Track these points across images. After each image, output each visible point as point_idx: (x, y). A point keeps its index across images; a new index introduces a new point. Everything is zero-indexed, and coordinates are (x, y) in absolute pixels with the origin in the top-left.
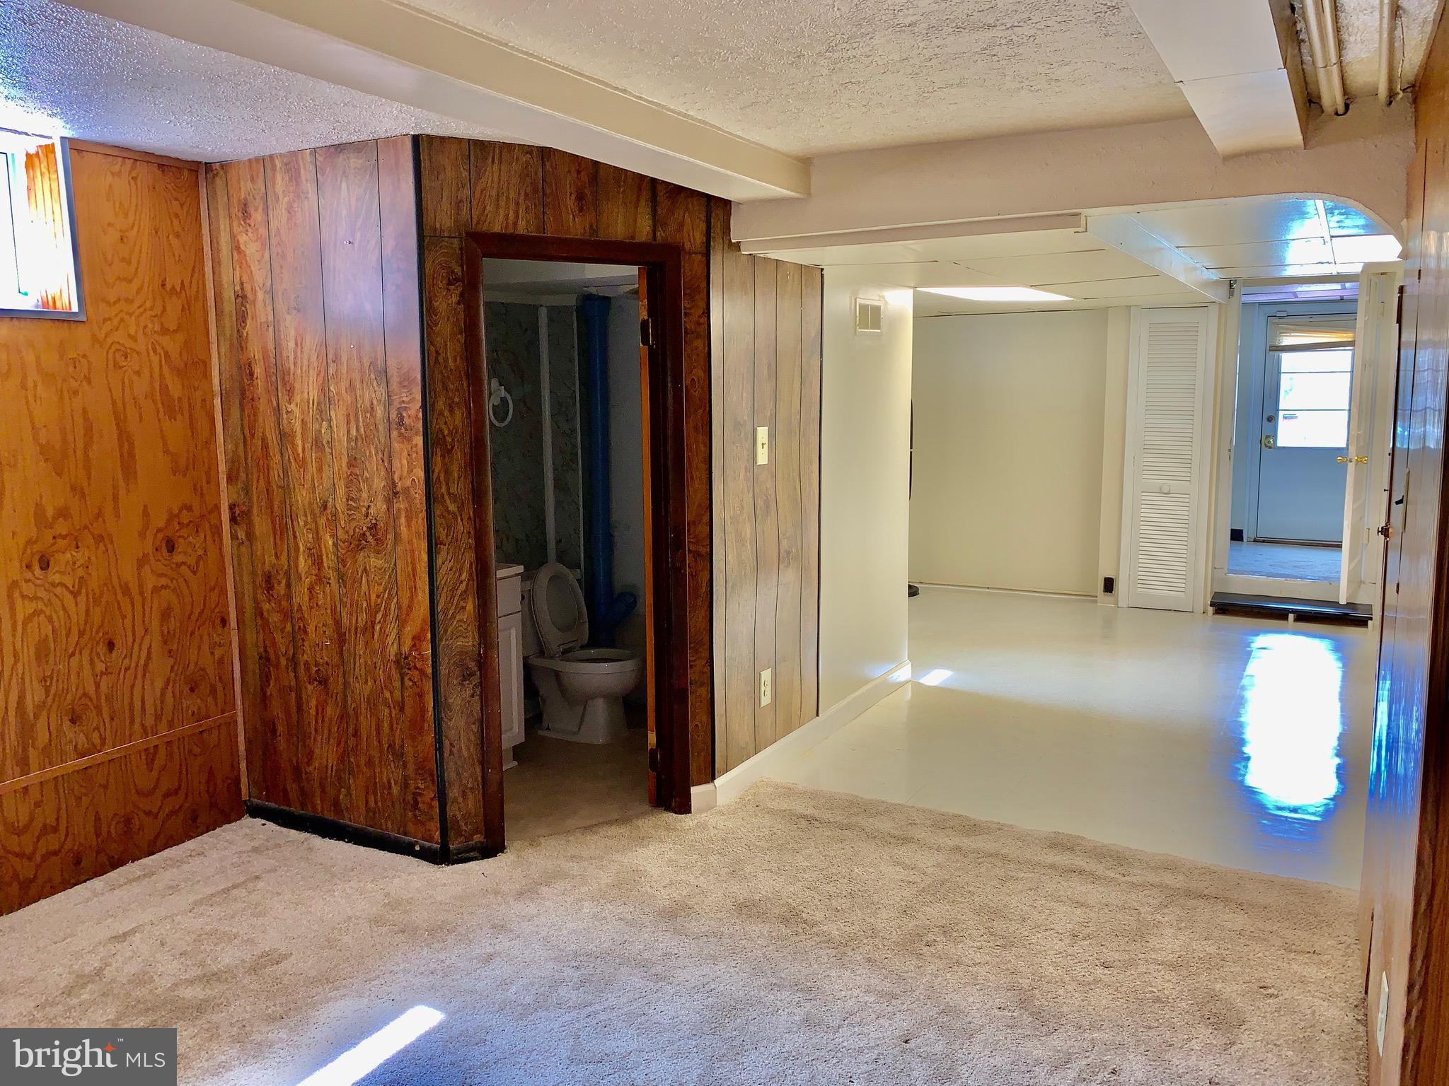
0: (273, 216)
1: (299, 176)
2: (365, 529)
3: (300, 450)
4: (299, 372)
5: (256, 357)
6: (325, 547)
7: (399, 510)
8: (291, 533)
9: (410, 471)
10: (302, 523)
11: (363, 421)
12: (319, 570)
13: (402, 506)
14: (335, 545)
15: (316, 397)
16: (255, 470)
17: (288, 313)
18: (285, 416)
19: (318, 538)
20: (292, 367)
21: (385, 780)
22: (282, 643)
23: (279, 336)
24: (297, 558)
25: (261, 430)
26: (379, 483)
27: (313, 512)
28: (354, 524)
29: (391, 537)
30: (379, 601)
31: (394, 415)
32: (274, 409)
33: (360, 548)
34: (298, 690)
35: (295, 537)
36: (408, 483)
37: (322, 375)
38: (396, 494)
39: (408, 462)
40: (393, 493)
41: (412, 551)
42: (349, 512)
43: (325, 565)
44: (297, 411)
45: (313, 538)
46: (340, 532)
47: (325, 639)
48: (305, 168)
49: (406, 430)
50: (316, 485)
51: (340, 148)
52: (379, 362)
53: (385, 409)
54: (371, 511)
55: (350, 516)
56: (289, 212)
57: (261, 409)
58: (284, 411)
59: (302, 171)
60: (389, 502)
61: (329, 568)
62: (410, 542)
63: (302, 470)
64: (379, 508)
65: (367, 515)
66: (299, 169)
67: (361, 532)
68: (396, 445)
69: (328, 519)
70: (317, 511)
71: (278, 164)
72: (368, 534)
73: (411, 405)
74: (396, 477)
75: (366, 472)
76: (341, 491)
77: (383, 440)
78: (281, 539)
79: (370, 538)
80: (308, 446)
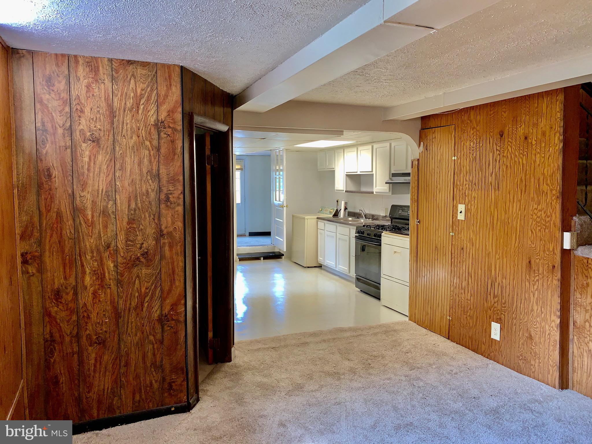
0: (74, 88)
1: (98, 70)
2: (138, 255)
3: (90, 217)
4: (91, 175)
5: (55, 165)
6: (107, 269)
7: (164, 243)
8: (79, 263)
9: (173, 223)
10: (88, 257)
11: (140, 200)
12: (101, 281)
13: (166, 241)
14: (116, 266)
15: (104, 188)
16: (49, 231)
17: (84, 142)
18: (78, 199)
19: (101, 263)
20: (86, 172)
21: (148, 382)
22: (66, 328)
23: (76, 154)
24: (83, 277)
25: (57, 207)
26: (150, 231)
27: (98, 250)
28: (130, 254)
29: (157, 258)
30: (147, 291)
31: (163, 197)
32: (69, 195)
33: (134, 265)
34: (80, 353)
35: (83, 266)
36: (171, 229)
37: (110, 176)
38: (162, 235)
39: (172, 220)
40: (160, 234)
41: (173, 263)
42: (127, 248)
43: (107, 278)
44: (89, 196)
45: (98, 265)
46: (120, 259)
47: (104, 319)
48: (103, 67)
49: (171, 203)
50: (102, 235)
51: (130, 62)
52: (154, 171)
53: (157, 194)
54: (144, 245)
55: (128, 249)
56: (88, 88)
57: (57, 196)
58: (78, 196)
59: (101, 68)
60: (157, 240)
61: (110, 279)
62: (172, 258)
63: (91, 228)
64: (151, 243)
65: (141, 248)
66: (98, 68)
67: (136, 257)
68: (164, 212)
69: (110, 253)
70: (102, 249)
71: (81, 61)
72: (141, 258)
73: (175, 192)
74: (163, 227)
75: (141, 226)
76: (122, 237)
77: (154, 209)
78: (70, 268)
79: (142, 260)
80: (96, 214)
